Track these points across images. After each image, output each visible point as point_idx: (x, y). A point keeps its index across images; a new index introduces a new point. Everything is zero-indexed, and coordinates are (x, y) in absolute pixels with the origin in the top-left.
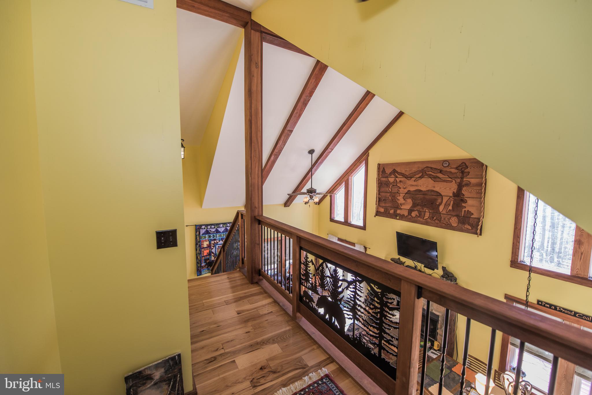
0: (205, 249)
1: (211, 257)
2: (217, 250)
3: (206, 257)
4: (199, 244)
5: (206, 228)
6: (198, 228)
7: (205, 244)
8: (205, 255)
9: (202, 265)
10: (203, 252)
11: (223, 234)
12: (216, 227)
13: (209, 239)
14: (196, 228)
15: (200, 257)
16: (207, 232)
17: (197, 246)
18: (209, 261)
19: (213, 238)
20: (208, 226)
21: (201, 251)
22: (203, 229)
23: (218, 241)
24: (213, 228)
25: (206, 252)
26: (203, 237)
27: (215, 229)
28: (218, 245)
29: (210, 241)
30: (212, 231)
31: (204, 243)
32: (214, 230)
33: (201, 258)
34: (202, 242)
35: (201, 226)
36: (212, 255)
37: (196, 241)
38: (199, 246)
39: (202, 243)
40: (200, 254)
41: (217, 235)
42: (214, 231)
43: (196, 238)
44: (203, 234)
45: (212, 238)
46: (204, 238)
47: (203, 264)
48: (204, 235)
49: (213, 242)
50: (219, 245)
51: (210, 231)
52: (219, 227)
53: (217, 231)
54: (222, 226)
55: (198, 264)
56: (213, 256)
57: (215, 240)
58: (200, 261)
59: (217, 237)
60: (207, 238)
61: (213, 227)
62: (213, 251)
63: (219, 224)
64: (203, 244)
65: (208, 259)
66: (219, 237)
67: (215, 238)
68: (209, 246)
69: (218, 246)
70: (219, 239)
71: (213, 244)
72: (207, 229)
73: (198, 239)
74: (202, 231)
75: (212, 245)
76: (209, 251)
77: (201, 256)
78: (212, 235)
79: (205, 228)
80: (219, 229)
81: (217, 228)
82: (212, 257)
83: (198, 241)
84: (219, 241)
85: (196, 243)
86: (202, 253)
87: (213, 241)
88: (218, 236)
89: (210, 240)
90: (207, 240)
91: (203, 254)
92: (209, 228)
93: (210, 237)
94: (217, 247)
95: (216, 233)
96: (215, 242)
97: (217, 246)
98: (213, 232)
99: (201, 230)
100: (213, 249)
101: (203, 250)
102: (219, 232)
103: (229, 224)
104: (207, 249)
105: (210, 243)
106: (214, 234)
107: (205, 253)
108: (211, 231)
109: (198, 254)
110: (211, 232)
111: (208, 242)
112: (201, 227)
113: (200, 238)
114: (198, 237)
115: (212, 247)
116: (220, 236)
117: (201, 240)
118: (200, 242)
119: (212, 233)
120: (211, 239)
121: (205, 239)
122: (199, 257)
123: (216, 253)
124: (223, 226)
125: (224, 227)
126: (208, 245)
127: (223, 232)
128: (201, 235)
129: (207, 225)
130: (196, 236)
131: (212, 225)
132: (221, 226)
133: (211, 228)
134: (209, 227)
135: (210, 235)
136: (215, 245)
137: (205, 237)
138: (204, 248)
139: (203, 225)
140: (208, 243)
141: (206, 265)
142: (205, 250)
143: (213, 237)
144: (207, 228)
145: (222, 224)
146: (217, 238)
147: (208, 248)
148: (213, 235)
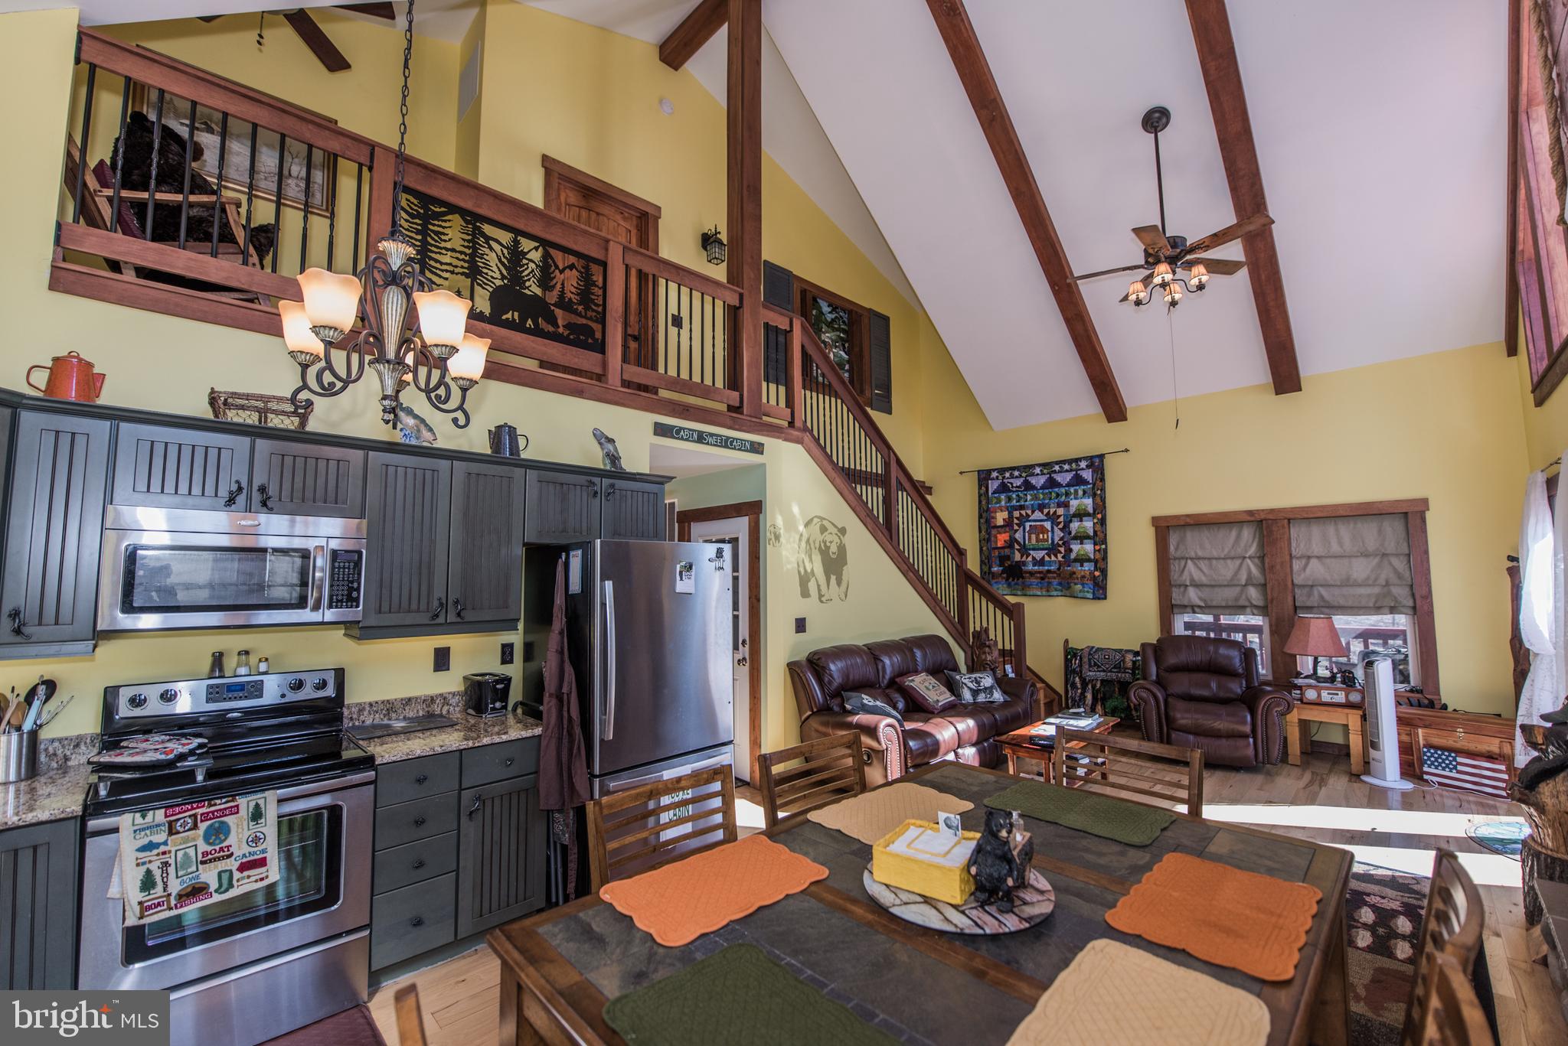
0: (1000, 529)
1: (1014, 553)
2: (1027, 534)
3: (1002, 551)
4: (984, 515)
5: (1000, 478)
6: (984, 476)
7: (1000, 518)
8: (999, 545)
9: (992, 570)
10: (996, 537)
11: (1043, 493)
12: (1024, 475)
13: (1008, 505)
14: (979, 478)
15: (988, 549)
16: (1004, 488)
17: (982, 521)
18: (1009, 563)
19: (1018, 504)
21: (989, 534)
22: (993, 479)
23: (1029, 512)
24: (1017, 477)
25: (1002, 539)
26: (995, 501)
27: (1022, 480)
28: (1030, 524)
29: (1010, 510)
30: (1015, 485)
31: (998, 514)
32: (1018, 482)
33: (990, 553)
34: (992, 513)
35: (989, 472)
36: (1017, 547)
37: (980, 508)
38: (986, 522)
39: (993, 515)
40: (989, 540)
41: (1026, 495)
42: (1019, 484)
43: (980, 502)
44: (994, 493)
45: (1014, 502)
46: (996, 503)
47: (995, 569)
48: (996, 495)
49: (1016, 514)
50: (1033, 524)
51: (1011, 486)
52: (1033, 475)
53: (1028, 486)
54: (1039, 472)
55: (984, 567)
56: (1017, 549)
57: (1022, 507)
58: (989, 558)
59: (1026, 501)
60: (1003, 503)
61: (1016, 473)
62: (1018, 536)
63: (1032, 466)
64: (994, 518)
65: (1008, 558)
66: (1031, 500)
67: (1023, 503)
68: (1008, 524)
69: (1030, 526)
70: (1032, 505)
71: (1017, 518)
72: (1005, 481)
73: (983, 503)
74: (993, 485)
75: (1016, 521)
76: (1010, 536)
77: (991, 546)
78: (1014, 496)
79: (997, 478)
80: (1033, 481)
81: (1027, 476)
82: (1016, 552)
83: (984, 509)
84: (1033, 512)
85: (979, 513)
86: (993, 539)
87: (1018, 512)
88: (1029, 497)
89: (1011, 507)
90: (1003, 508)
91: (996, 543)
92: (1008, 478)
93: (1009, 499)
94: (1028, 529)
95: (1025, 490)
96: (1023, 512)
97: (1028, 525)
98: (1017, 487)
99: (990, 482)
100: (1016, 531)
101: (994, 532)
102: (1033, 488)
103: (1057, 464)
104: (1003, 530)
105: (1011, 516)
106: (1020, 493)
107: (1000, 540)
108: (1012, 484)
109: (984, 540)
111: (1007, 512)
112: (990, 475)
113: (988, 501)
114: (983, 498)
115: (1016, 527)
116: (1035, 498)
117: (990, 506)
118: (987, 512)
119: (1014, 489)
120: (1012, 504)
121: (998, 505)
122: (984, 548)
123: (1024, 542)
124: (1041, 471)
125: (1044, 474)
126: (1007, 520)
127: (1043, 488)
128: (990, 494)
129: (1002, 471)
130: (980, 496)
131: (1013, 469)
132: (1038, 470)
133: (1012, 476)
134: (1007, 475)
135: (1011, 496)
136: (1023, 519)
137: (999, 501)
138: (996, 527)
139: (994, 470)
140: (1005, 515)
141: (1003, 572)
142: (1000, 533)
143: (1018, 502)
144: (1004, 478)
145: (1039, 465)
146: (1027, 503)
147: (1007, 529)
148: (1018, 496)
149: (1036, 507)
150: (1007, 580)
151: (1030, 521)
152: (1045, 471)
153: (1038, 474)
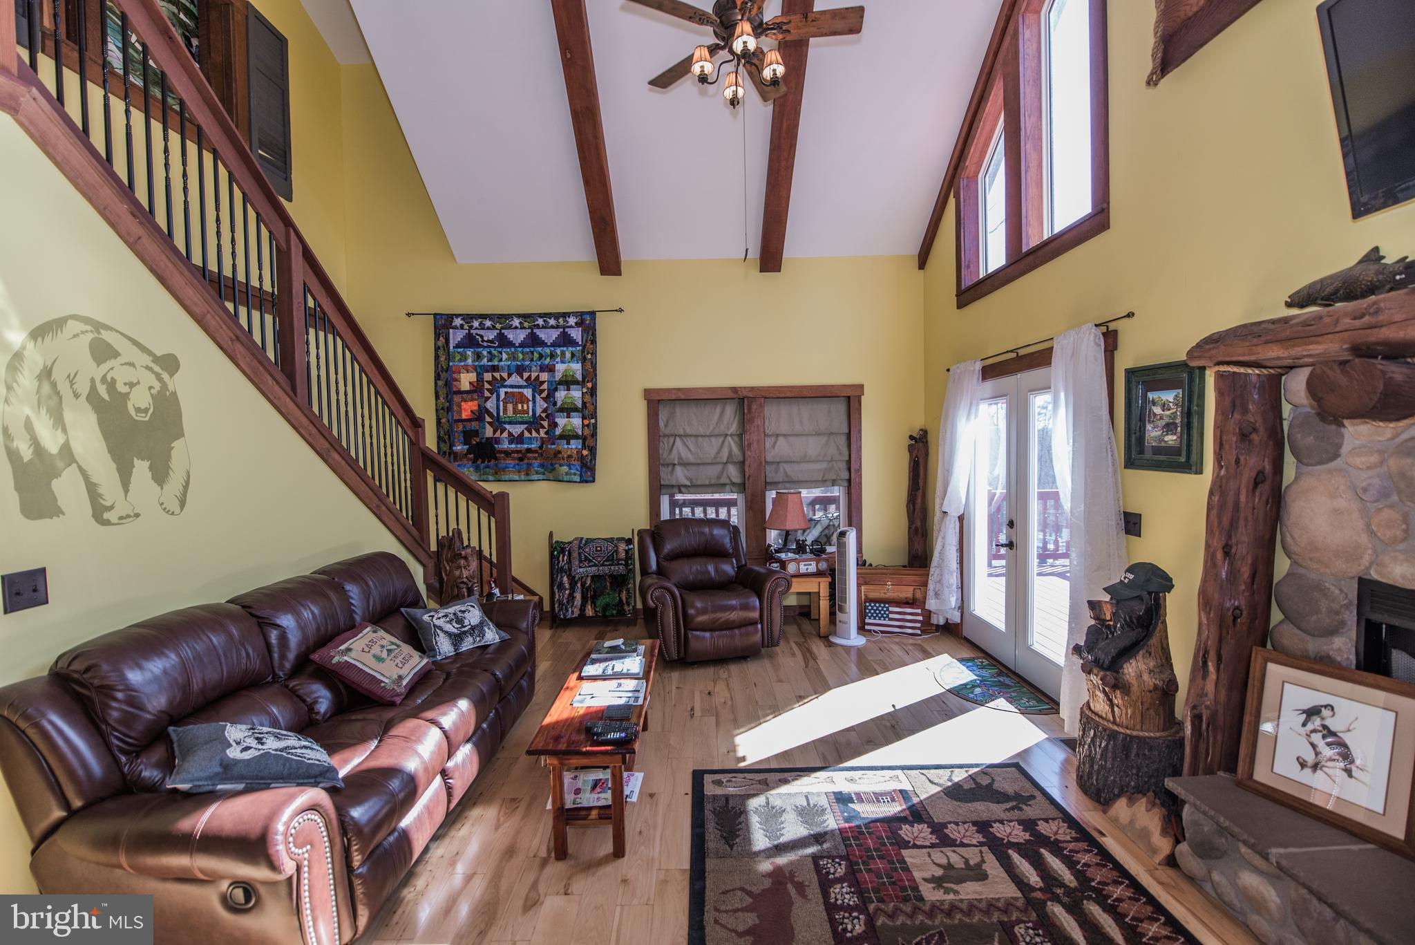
0: (465, 396)
1: (485, 428)
2: (501, 403)
3: (467, 424)
4: (443, 375)
5: (466, 327)
6: (443, 323)
7: (466, 380)
8: (464, 416)
9: (454, 448)
10: (460, 406)
11: (522, 352)
12: (498, 326)
13: (477, 363)
14: (435, 324)
15: (449, 421)
16: (470, 341)
17: (440, 383)
18: (478, 440)
19: (490, 363)
20: (471, 318)
21: (450, 401)
22: (455, 328)
23: (505, 375)
24: (488, 328)
25: (468, 408)
26: (458, 357)
27: (495, 333)
28: (506, 390)
29: (479, 370)
30: (486, 339)
31: (462, 375)
32: (491, 335)
33: (451, 426)
34: (454, 373)
35: (450, 317)
36: (488, 419)
37: (436, 366)
38: (446, 384)
39: (455, 376)
40: (449, 409)
41: (501, 353)
42: (491, 337)
43: (437, 357)
44: (457, 346)
45: (485, 361)
46: (460, 360)
47: (459, 448)
48: (459, 350)
49: (488, 376)
50: (509, 390)
51: (480, 339)
52: (510, 327)
53: (503, 341)
54: (518, 325)
55: (442, 445)
56: (488, 422)
57: (495, 369)
58: (449, 433)
59: (501, 360)
60: (470, 361)
61: (488, 323)
62: (490, 405)
63: (509, 317)
64: (456, 380)
65: (476, 433)
66: (507, 360)
67: (496, 363)
68: (477, 389)
69: (506, 393)
70: (508, 366)
71: (488, 382)
72: (472, 331)
73: (442, 359)
74: (456, 336)
75: (487, 386)
76: (479, 405)
77: (453, 417)
78: (485, 353)
79: (462, 327)
80: (510, 335)
81: (502, 328)
82: (488, 426)
83: (442, 367)
84: (510, 375)
85: (435, 372)
86: (455, 408)
87: (490, 374)
88: (505, 356)
89: (481, 366)
90: (470, 368)
91: (460, 413)
92: (476, 329)
93: (478, 357)
94: (502, 396)
95: (500, 346)
96: (497, 375)
97: (502, 391)
98: (488, 341)
99: (451, 331)
100: (488, 399)
101: (457, 399)
102: (510, 344)
103: (541, 317)
104: (470, 396)
105: (480, 379)
106: (492, 350)
107: (465, 410)
108: (482, 337)
109: (443, 409)
110: (483, 341)
111: (475, 374)
112: (452, 322)
113: (449, 357)
114: (441, 352)
115: (487, 394)
116: (513, 357)
117: (451, 364)
118: (447, 371)
119: (485, 344)
120: (482, 363)
121: (462, 364)
122: (443, 421)
123: (498, 413)
124: (520, 323)
125: (525, 328)
126: (475, 384)
127: (522, 345)
128: (451, 348)
129: (468, 318)
130: (437, 349)
131: (484, 317)
132: (516, 322)
133: (482, 327)
134: (476, 324)
135: (481, 353)
136: (497, 384)
137: (464, 358)
138: (460, 392)
139: (457, 316)
140: (472, 377)
141: (469, 452)
142: (465, 401)
143: (490, 360)
144: (471, 327)
145: (519, 316)
146: (502, 363)
147: (475, 396)
148: (490, 353)
149: (513, 369)
150: (474, 461)
151: (505, 387)
152: (526, 325)
153: (516, 328)
